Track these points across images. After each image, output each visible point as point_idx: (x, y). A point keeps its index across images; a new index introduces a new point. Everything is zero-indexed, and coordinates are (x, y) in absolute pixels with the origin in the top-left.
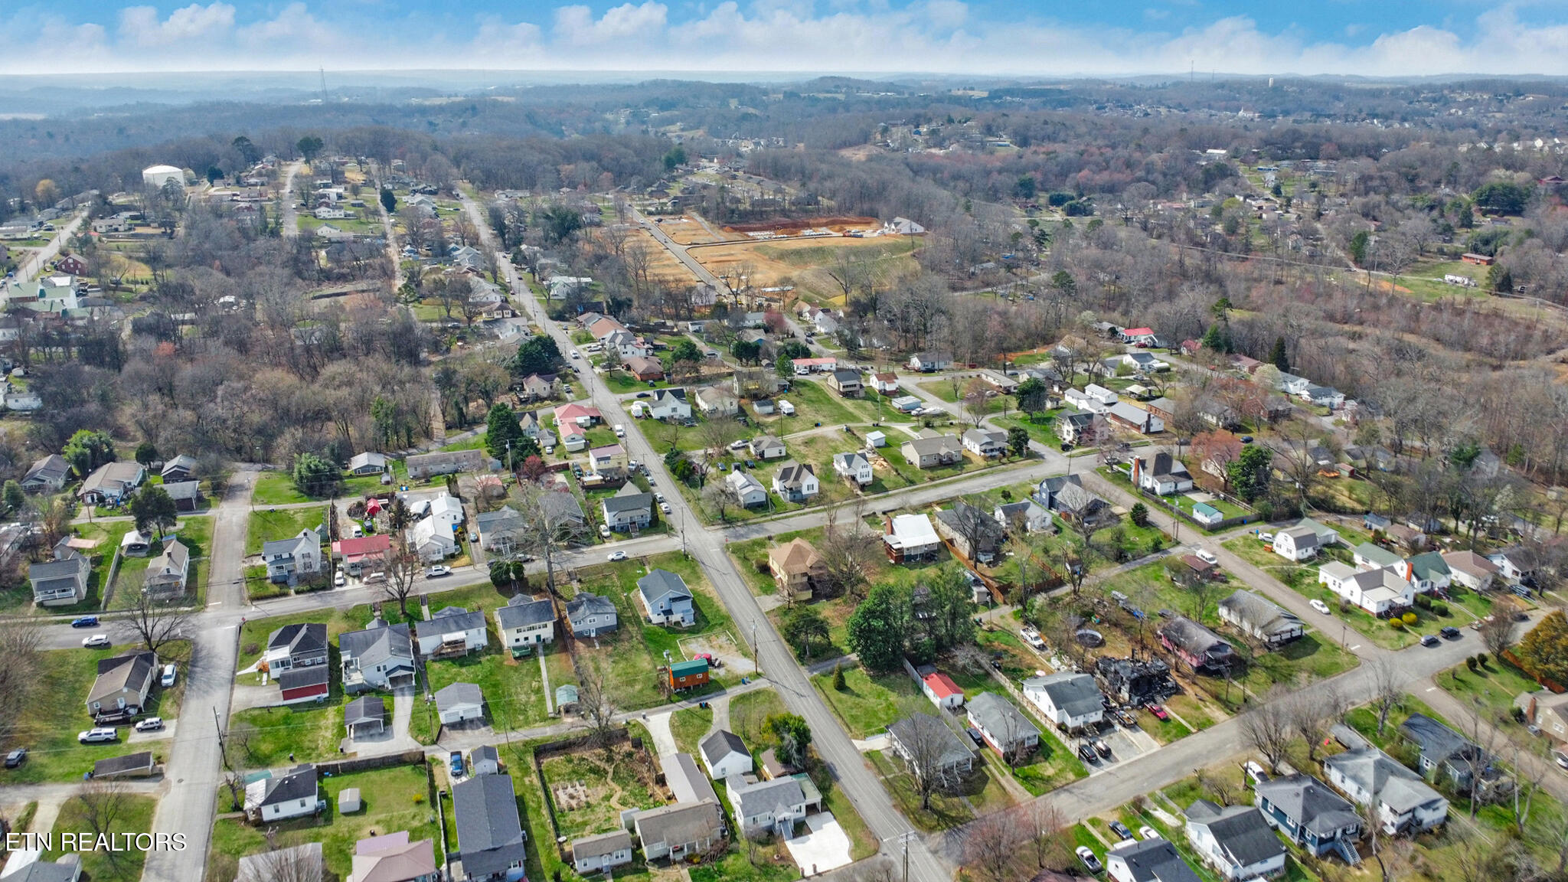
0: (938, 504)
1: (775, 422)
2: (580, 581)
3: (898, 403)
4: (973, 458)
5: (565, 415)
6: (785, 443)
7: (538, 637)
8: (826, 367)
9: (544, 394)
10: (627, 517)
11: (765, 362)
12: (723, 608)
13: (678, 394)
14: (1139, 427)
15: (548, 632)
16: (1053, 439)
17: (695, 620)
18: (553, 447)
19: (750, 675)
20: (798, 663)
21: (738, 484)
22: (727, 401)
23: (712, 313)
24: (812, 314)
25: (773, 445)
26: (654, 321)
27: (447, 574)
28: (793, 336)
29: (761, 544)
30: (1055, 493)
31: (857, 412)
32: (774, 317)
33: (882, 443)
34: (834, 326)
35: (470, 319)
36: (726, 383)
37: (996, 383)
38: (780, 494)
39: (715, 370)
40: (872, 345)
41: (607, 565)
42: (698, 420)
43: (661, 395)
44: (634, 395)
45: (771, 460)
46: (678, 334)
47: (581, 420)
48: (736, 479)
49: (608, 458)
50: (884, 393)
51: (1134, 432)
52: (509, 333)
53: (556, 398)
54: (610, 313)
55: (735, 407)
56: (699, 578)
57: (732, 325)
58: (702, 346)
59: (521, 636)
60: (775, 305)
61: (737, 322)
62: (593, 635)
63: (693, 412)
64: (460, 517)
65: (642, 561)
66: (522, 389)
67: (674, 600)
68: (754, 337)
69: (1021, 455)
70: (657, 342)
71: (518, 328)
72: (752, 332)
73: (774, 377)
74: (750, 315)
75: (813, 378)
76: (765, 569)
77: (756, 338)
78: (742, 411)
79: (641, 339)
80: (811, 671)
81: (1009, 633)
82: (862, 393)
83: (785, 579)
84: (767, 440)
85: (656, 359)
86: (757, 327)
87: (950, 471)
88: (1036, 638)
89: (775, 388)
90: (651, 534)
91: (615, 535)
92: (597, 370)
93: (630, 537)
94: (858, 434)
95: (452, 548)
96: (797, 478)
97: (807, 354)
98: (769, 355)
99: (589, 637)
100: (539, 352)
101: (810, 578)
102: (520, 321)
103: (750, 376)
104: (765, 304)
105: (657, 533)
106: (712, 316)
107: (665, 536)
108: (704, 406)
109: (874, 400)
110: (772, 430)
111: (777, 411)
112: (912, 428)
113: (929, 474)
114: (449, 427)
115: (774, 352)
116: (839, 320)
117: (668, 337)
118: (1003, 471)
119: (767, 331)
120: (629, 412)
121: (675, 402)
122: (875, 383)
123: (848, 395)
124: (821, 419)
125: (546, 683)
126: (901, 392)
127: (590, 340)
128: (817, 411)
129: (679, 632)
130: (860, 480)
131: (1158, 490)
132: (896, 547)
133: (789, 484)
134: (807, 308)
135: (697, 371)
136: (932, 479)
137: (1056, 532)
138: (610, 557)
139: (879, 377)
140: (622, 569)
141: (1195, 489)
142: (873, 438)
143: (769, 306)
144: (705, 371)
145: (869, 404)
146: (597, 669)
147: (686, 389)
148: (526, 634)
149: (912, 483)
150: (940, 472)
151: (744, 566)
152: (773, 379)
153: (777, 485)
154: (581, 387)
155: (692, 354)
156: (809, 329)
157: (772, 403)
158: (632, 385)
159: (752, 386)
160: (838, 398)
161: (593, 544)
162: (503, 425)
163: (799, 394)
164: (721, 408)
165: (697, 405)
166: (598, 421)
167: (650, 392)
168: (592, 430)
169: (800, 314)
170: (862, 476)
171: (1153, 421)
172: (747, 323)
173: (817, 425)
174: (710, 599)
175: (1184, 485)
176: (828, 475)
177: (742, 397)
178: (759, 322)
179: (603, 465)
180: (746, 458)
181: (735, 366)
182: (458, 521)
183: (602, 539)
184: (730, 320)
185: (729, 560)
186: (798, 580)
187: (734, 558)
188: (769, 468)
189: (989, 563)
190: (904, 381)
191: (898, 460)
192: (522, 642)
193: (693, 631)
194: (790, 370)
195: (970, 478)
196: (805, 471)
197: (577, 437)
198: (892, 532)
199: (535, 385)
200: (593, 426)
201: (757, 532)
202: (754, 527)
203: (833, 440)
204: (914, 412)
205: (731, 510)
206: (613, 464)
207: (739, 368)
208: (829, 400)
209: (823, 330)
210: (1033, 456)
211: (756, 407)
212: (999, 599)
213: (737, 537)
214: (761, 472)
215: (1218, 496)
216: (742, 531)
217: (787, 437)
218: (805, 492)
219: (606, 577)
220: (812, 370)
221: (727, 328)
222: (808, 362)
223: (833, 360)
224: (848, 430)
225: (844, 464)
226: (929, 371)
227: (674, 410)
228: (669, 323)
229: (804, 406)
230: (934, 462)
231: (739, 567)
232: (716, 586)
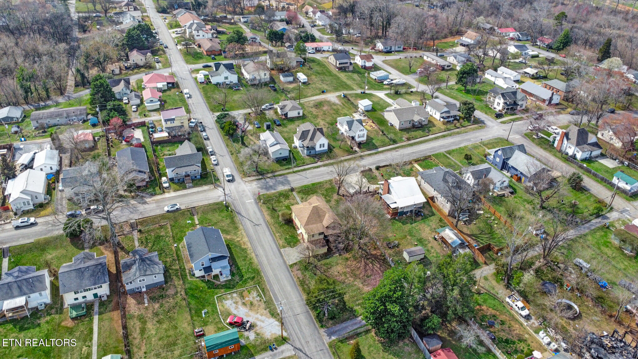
0: (417, 161)
1: (294, 89)
2: (140, 231)
3: (374, 75)
4: (435, 123)
5: (149, 81)
6: (302, 106)
7: (95, 295)
8: (326, 48)
9: (141, 63)
10: (182, 171)
11: (287, 44)
12: (255, 260)
13: (229, 67)
14: (544, 101)
15: (104, 290)
16: (488, 109)
17: (232, 274)
18: (138, 106)
19: (276, 340)
20: (318, 325)
21: (269, 143)
22: (262, 73)
23: (255, 11)
24: (314, 13)
25: (293, 108)
26: (220, 15)
27: (32, 225)
28: (303, 26)
29: (285, 195)
30: (508, 159)
31: (349, 82)
32: (292, 14)
33: (370, 108)
34: (328, 21)
35: (106, 11)
36: (262, 58)
37: (434, 62)
38: (299, 149)
39: (255, 49)
40: (349, 33)
41: (163, 217)
42: (242, 85)
43: (217, 66)
44: (200, 66)
45: (292, 120)
46: (234, 23)
47: (160, 85)
48: (267, 137)
49: (174, 119)
50: (365, 68)
51: (541, 104)
52: (128, 21)
53: (149, 67)
54: (194, 10)
55: (268, 76)
56: (236, 228)
57: (267, 19)
58: (248, 33)
59: (80, 296)
60: (292, 8)
61: (270, 17)
62: (144, 290)
63: (239, 79)
64: (55, 168)
65: (191, 212)
66: (127, 59)
67: (213, 260)
68: (280, 27)
69: (469, 121)
70: (220, 29)
71: (134, 17)
72: (279, 24)
73: (293, 55)
74: (277, 13)
75: (318, 56)
76: (289, 222)
77: (282, 27)
78: (272, 80)
79: (209, 27)
80: (330, 335)
81: (495, 297)
82: (351, 68)
83: (306, 236)
84: (289, 104)
85: (217, 40)
86: (282, 20)
87: (420, 132)
88: (523, 309)
89: (294, 64)
90: (201, 185)
91: (173, 186)
92: (179, 47)
93: (185, 188)
94: (352, 100)
95: (41, 199)
96: (312, 139)
97: (313, 39)
98: (289, 40)
99: (140, 292)
100: (138, 35)
101: (325, 236)
102: (137, 14)
103: (278, 55)
104: (286, 6)
105: (206, 184)
106: (255, 13)
107: (212, 187)
108: (247, 76)
109: (359, 73)
110: (293, 95)
111: (296, 80)
112: (386, 95)
113: (405, 136)
114: (77, 85)
115: (293, 37)
116: (329, 17)
117: (227, 25)
118: (458, 133)
119: (288, 23)
120: (196, 79)
121: (226, 73)
122: (358, 61)
123: (342, 69)
124: (325, 87)
125: (95, 349)
126: (375, 68)
127: (178, 26)
128: (322, 81)
129: (217, 287)
130: (358, 140)
131: (579, 156)
132: (393, 206)
133: (307, 143)
134: (311, 9)
135: (243, 49)
136: (408, 139)
137: (512, 193)
138: (166, 209)
139: (362, 57)
140: (176, 220)
141: (602, 156)
142: (364, 104)
143: (288, 7)
144: (248, 49)
145: (355, 76)
146: (143, 331)
147: (234, 62)
148: (84, 294)
149: (395, 142)
150: (413, 134)
151: (273, 217)
152: (292, 57)
153: (297, 143)
154: (167, 59)
155: (240, 39)
156: (313, 22)
157: (292, 75)
158: (201, 58)
159: (279, 62)
160: (335, 71)
161: (155, 194)
162: (98, 92)
163: (310, 68)
164: (258, 78)
165: (242, 74)
166: (173, 85)
167: (212, 64)
168: (168, 93)
169: (307, 13)
170: (359, 137)
171: (554, 97)
172: (276, 18)
173: (323, 92)
174: (244, 250)
175: (597, 152)
176: (334, 135)
177: (272, 69)
178: (283, 17)
179: (169, 124)
180: (275, 117)
181: (268, 46)
182: (54, 171)
183: (163, 190)
184: (266, 16)
185: (261, 211)
186: (317, 237)
187: (264, 208)
188: (291, 126)
189: (465, 222)
190: (378, 60)
191: (382, 122)
192: (81, 300)
193: (229, 286)
194: (304, 51)
195: (436, 138)
196: (318, 133)
197: (154, 100)
198: (389, 192)
199: (136, 57)
200: (169, 89)
201: (282, 183)
202: (280, 179)
203: (335, 104)
204: (385, 82)
205: (264, 163)
206: (177, 123)
207: (271, 48)
208: (330, 73)
209: (321, 23)
210: (478, 121)
211: (282, 78)
212: (480, 259)
213: (267, 188)
214: (285, 129)
215: (622, 163)
216: (271, 182)
217: (302, 101)
218: (318, 149)
219: (161, 227)
220: (318, 51)
221: (264, 20)
222: (314, 45)
223: (330, 44)
224: (345, 96)
225: (346, 127)
226: (389, 52)
227: (226, 78)
228: (229, 16)
229: (313, 77)
230: (408, 125)
231: (268, 218)
232: (248, 236)
